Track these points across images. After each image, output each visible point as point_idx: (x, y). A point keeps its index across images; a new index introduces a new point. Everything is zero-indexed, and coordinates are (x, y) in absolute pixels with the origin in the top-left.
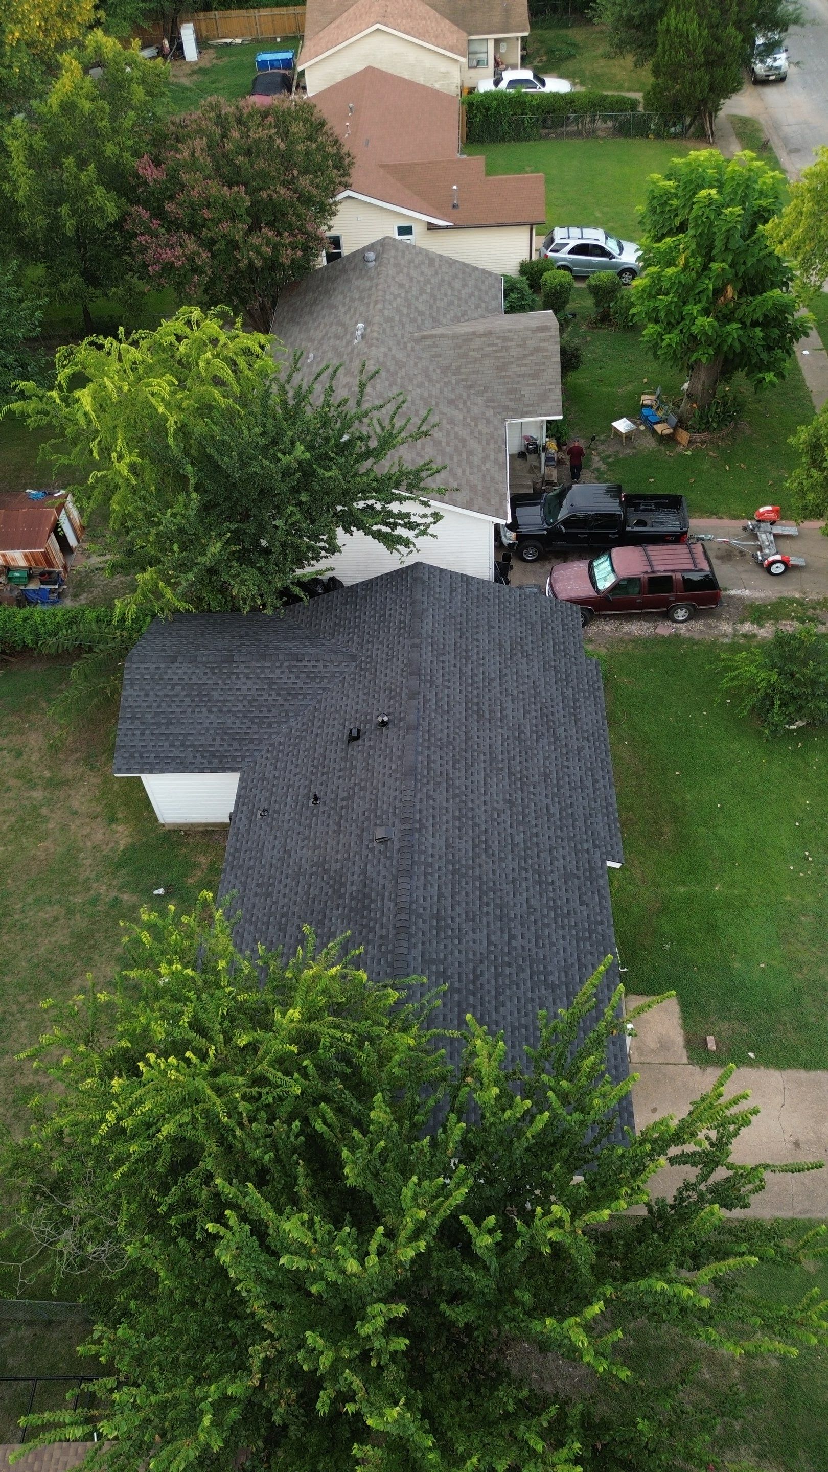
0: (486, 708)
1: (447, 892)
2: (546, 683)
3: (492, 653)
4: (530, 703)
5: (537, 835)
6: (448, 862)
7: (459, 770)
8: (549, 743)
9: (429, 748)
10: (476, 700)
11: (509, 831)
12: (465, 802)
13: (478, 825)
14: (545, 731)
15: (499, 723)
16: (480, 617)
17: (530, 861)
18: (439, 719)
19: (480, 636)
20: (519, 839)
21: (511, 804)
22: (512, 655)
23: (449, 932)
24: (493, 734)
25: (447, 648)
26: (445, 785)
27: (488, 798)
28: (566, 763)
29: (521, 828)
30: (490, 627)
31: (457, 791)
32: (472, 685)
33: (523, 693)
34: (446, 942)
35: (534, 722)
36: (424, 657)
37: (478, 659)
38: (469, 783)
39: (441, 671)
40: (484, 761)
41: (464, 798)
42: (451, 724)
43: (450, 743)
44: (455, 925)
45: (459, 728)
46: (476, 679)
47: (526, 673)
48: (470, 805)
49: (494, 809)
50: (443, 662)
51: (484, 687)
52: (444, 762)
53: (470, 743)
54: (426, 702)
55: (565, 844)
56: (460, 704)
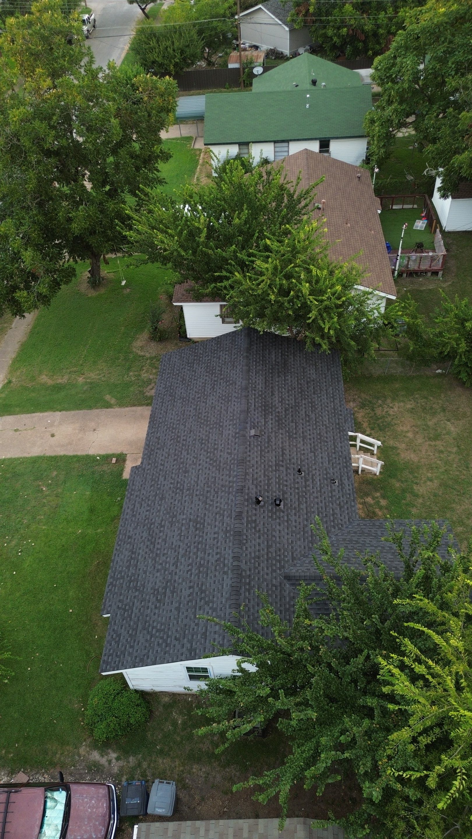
0: (192, 529)
1: (224, 412)
2: (145, 572)
3: (180, 581)
4: (160, 549)
5: (174, 460)
6: (222, 426)
7: (212, 477)
8: (154, 523)
9: (230, 482)
10: (197, 532)
11: (189, 456)
12: (211, 460)
13: (205, 451)
14: (155, 530)
15: (184, 522)
16: (186, 614)
17: (181, 445)
18: (222, 506)
19: (188, 592)
20: (184, 453)
21: (186, 472)
22: (165, 588)
23: (223, 398)
24: (190, 511)
25: (213, 568)
26: (221, 465)
27: (198, 468)
28: (148, 513)
29: (182, 460)
30: (178, 609)
31: (214, 464)
32: (199, 543)
33: (164, 555)
34: (224, 394)
35: (161, 534)
36: (230, 552)
37: (191, 570)
38: (208, 472)
39: (219, 544)
40: (197, 490)
41: (211, 462)
42: (215, 505)
43: (217, 493)
44: (220, 401)
45: (210, 505)
46: (195, 550)
47: (158, 574)
48: (208, 460)
49: (195, 464)
50: (217, 554)
51: (189, 547)
52: (221, 478)
53: (204, 499)
54: (230, 516)
55: (160, 462)
56: (208, 524)
